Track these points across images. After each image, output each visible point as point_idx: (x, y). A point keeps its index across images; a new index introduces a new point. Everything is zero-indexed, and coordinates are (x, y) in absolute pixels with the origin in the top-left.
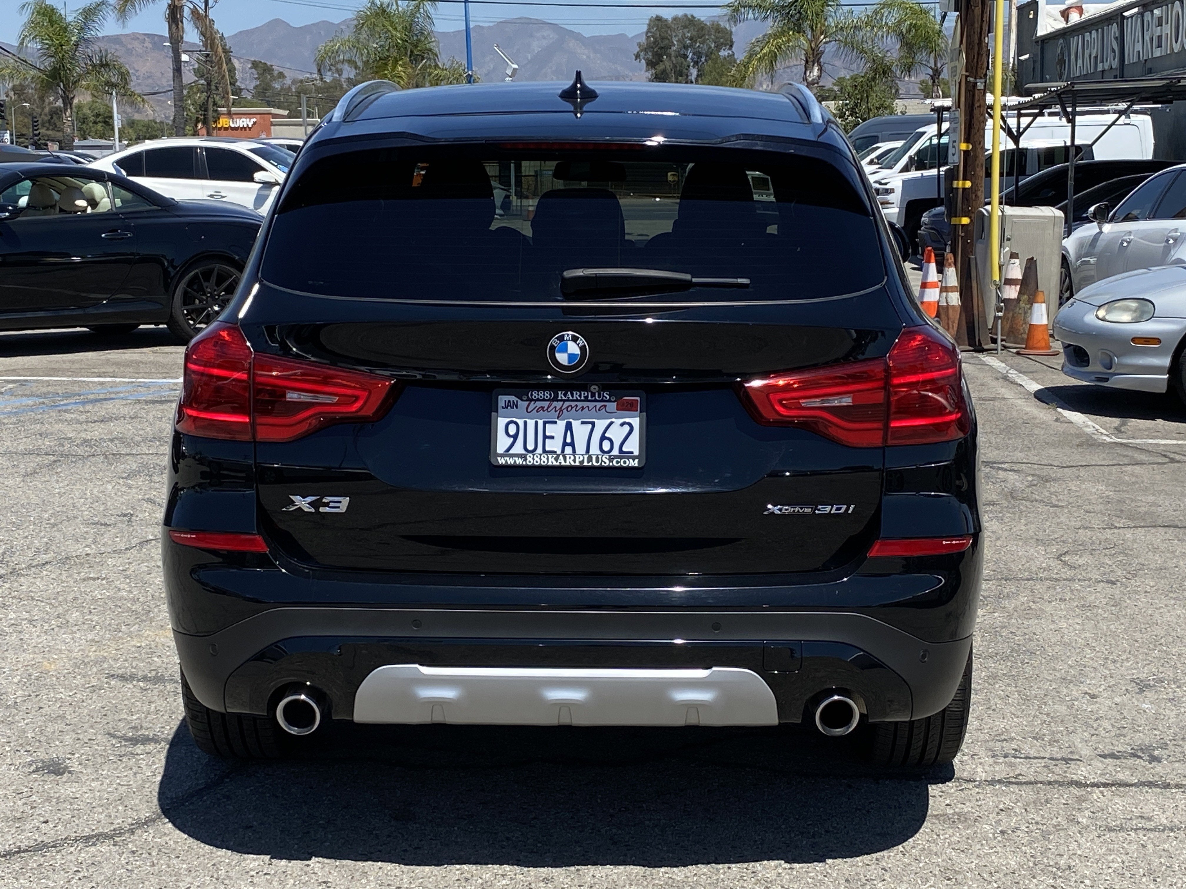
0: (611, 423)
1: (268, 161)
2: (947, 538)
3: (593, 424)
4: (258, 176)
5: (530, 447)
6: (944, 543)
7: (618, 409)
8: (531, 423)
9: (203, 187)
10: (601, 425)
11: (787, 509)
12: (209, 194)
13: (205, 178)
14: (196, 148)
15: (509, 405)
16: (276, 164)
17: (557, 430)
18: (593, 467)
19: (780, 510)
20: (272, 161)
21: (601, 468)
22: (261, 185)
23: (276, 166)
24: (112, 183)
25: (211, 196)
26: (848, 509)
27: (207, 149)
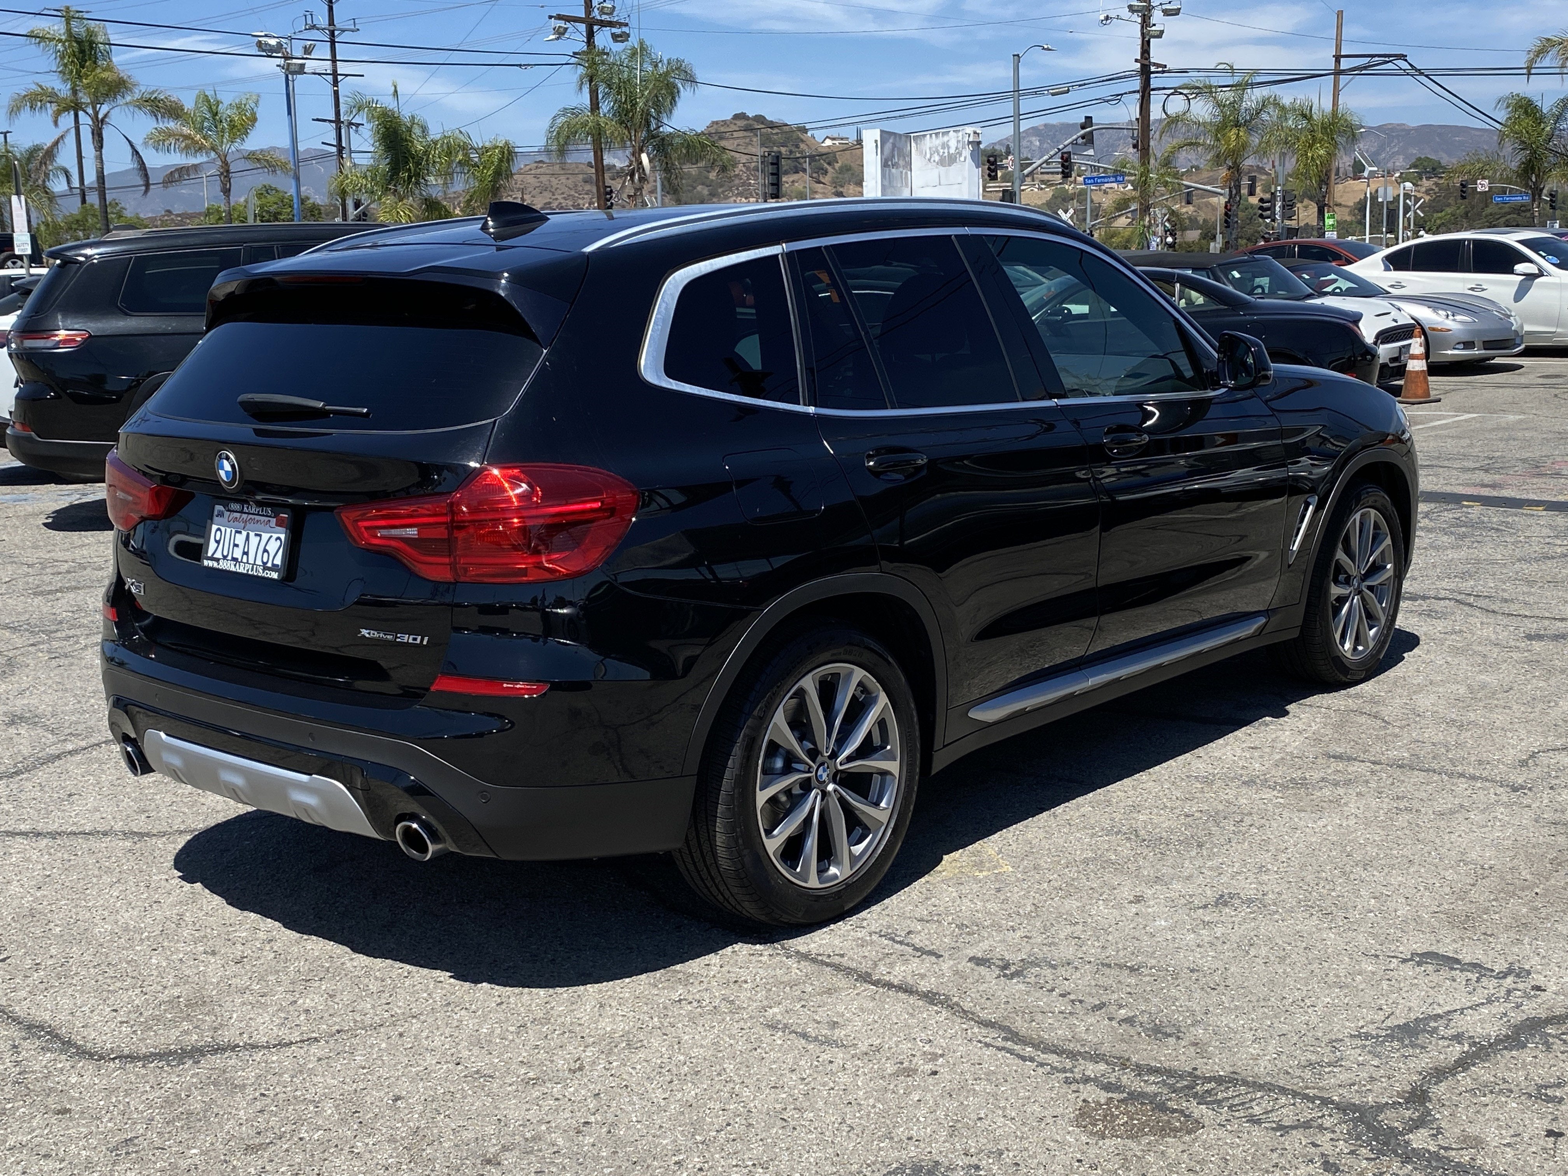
0: (271, 537)
1: (1537, 252)
2: (508, 681)
3: (260, 536)
4: (1520, 268)
5: (225, 554)
6: (505, 685)
7: (277, 525)
8: (229, 530)
9: (1464, 280)
10: (265, 536)
11: (375, 634)
12: (1470, 287)
13: (1469, 271)
14: (1464, 240)
15: (221, 514)
16: (1544, 254)
17: (240, 539)
18: (253, 576)
19: (369, 634)
20: (1541, 252)
21: (257, 577)
22: (1523, 277)
23: (1544, 257)
24: (1181, 285)
25: (1472, 289)
26: (422, 640)
27: (1476, 242)
